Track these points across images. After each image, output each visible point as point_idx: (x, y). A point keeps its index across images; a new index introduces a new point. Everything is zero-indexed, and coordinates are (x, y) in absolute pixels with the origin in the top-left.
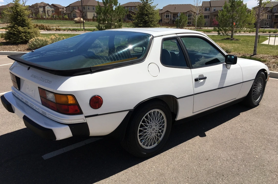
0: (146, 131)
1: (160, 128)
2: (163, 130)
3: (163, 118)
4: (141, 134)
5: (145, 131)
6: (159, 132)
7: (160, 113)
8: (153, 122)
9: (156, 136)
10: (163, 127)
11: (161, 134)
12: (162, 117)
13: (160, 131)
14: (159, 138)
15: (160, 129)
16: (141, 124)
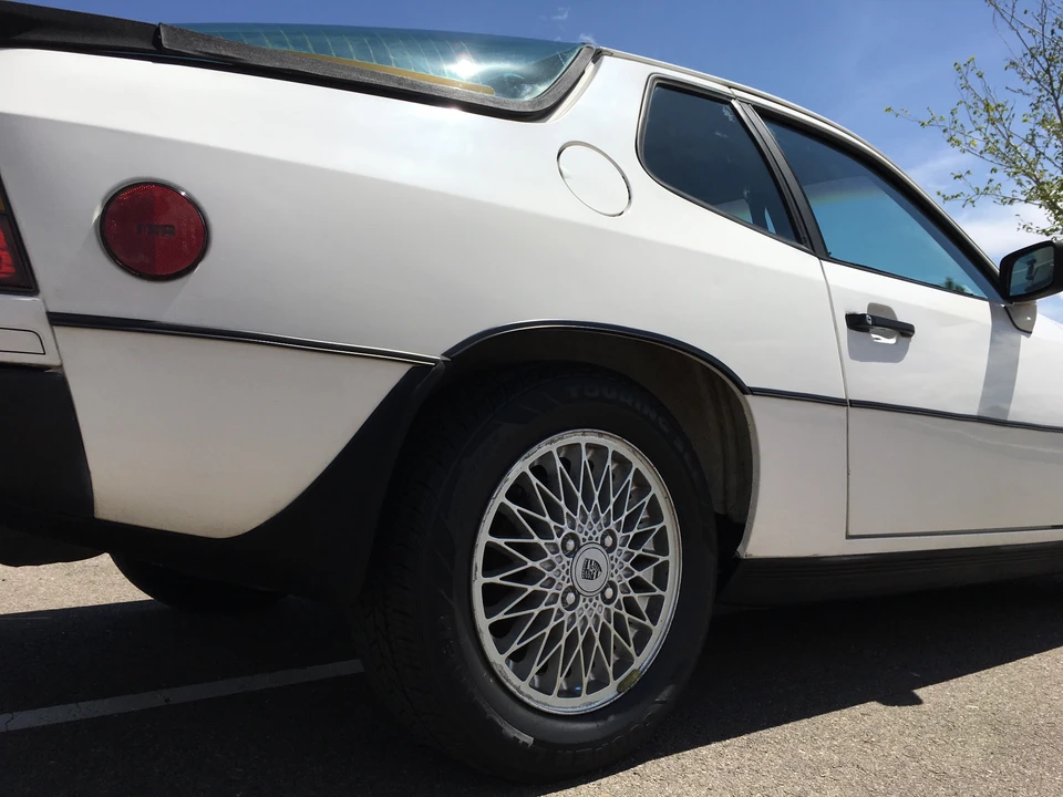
0: (537, 587)
1: (636, 553)
2: (666, 563)
3: (642, 486)
4: (501, 616)
5: (530, 589)
6: (638, 585)
7: (617, 457)
8: (578, 518)
9: (623, 612)
10: (661, 544)
11: (658, 592)
12: (630, 477)
13: (646, 575)
14: (648, 622)
15: (640, 562)
16: (490, 548)
